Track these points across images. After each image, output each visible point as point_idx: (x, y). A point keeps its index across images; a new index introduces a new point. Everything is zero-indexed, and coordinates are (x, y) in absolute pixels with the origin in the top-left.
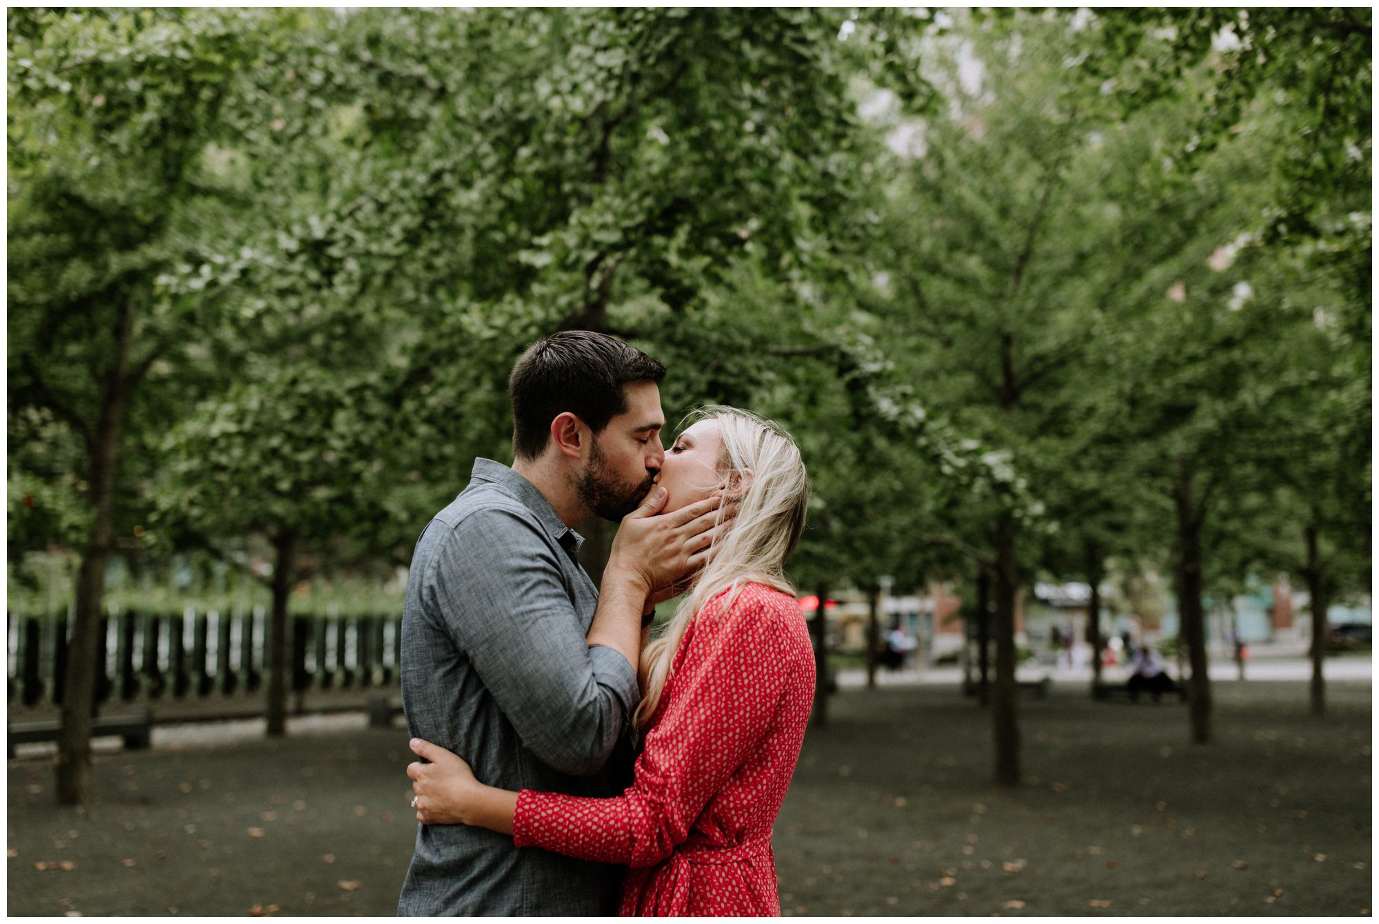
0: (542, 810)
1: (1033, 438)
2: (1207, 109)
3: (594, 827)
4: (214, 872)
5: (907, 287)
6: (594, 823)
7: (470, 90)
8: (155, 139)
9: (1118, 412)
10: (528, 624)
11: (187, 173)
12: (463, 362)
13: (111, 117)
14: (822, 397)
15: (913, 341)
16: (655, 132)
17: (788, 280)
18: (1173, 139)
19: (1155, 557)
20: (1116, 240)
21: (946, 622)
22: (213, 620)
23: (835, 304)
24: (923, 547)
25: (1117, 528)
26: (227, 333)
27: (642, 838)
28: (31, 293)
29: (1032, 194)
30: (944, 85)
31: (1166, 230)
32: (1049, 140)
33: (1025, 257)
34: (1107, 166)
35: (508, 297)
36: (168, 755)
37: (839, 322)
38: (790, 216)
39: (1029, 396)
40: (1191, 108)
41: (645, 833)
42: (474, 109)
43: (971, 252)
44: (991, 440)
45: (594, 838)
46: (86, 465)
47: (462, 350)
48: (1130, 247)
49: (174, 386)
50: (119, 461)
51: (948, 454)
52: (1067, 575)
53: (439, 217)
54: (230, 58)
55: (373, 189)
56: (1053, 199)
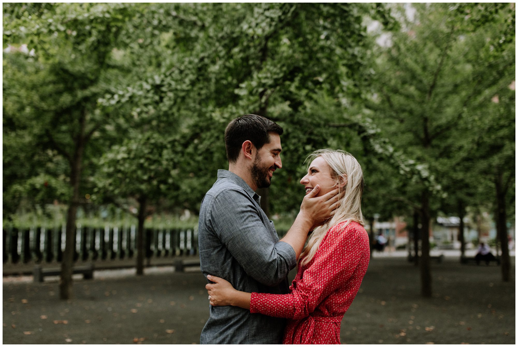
0: (261, 299)
1: (437, 158)
2: (508, 26)
3: (281, 305)
4: (119, 326)
5: (385, 99)
6: (280, 303)
7: (214, 26)
8: (95, 47)
9: (472, 149)
10: (247, 233)
11: (107, 61)
12: (213, 131)
13: (79, 40)
14: (351, 143)
15: (387, 121)
16: (285, 40)
17: (338, 98)
18: (494, 38)
19: (487, 207)
20: (471, 79)
21: (401, 232)
22: (116, 231)
23: (356, 106)
24: (392, 202)
25: (471, 195)
26: (121, 121)
27: (298, 309)
28: (49, 106)
29: (436, 61)
30: (400, 18)
31: (491, 74)
32: (443, 39)
33: (433, 86)
34: (467, 49)
35: (230, 106)
36: (100, 282)
37: (358, 113)
38: (339, 72)
39: (435, 142)
40: (502, 25)
41: (300, 307)
42: (216, 33)
43: (411, 84)
44: (420, 160)
45: (281, 309)
46: (69, 171)
47: (212, 126)
48: (476, 81)
49: (101, 141)
50: (82, 170)
51: (402, 166)
52: (450, 214)
53: (202, 75)
54: (125, 16)
55: (178, 65)
56: (444, 62)
